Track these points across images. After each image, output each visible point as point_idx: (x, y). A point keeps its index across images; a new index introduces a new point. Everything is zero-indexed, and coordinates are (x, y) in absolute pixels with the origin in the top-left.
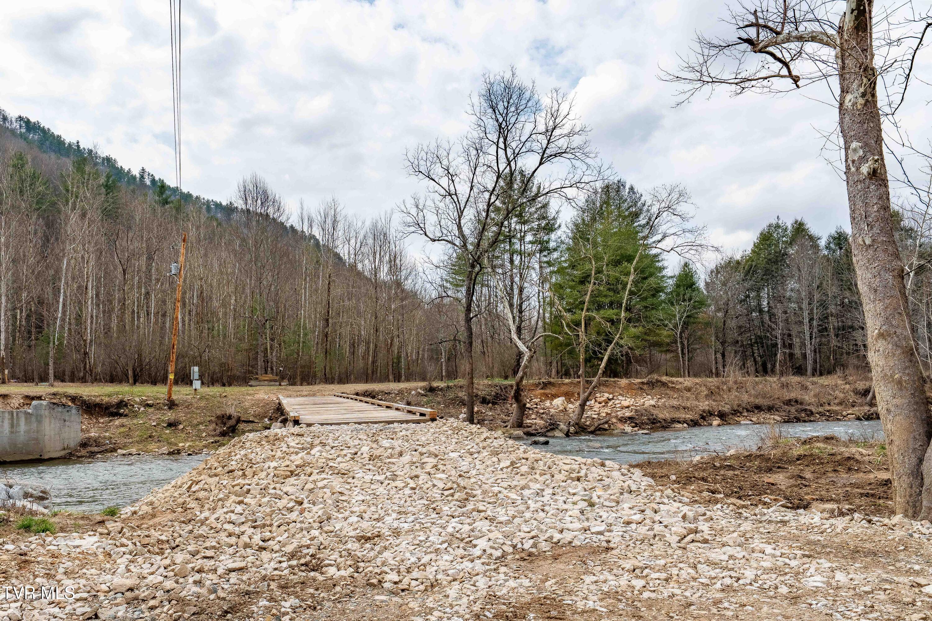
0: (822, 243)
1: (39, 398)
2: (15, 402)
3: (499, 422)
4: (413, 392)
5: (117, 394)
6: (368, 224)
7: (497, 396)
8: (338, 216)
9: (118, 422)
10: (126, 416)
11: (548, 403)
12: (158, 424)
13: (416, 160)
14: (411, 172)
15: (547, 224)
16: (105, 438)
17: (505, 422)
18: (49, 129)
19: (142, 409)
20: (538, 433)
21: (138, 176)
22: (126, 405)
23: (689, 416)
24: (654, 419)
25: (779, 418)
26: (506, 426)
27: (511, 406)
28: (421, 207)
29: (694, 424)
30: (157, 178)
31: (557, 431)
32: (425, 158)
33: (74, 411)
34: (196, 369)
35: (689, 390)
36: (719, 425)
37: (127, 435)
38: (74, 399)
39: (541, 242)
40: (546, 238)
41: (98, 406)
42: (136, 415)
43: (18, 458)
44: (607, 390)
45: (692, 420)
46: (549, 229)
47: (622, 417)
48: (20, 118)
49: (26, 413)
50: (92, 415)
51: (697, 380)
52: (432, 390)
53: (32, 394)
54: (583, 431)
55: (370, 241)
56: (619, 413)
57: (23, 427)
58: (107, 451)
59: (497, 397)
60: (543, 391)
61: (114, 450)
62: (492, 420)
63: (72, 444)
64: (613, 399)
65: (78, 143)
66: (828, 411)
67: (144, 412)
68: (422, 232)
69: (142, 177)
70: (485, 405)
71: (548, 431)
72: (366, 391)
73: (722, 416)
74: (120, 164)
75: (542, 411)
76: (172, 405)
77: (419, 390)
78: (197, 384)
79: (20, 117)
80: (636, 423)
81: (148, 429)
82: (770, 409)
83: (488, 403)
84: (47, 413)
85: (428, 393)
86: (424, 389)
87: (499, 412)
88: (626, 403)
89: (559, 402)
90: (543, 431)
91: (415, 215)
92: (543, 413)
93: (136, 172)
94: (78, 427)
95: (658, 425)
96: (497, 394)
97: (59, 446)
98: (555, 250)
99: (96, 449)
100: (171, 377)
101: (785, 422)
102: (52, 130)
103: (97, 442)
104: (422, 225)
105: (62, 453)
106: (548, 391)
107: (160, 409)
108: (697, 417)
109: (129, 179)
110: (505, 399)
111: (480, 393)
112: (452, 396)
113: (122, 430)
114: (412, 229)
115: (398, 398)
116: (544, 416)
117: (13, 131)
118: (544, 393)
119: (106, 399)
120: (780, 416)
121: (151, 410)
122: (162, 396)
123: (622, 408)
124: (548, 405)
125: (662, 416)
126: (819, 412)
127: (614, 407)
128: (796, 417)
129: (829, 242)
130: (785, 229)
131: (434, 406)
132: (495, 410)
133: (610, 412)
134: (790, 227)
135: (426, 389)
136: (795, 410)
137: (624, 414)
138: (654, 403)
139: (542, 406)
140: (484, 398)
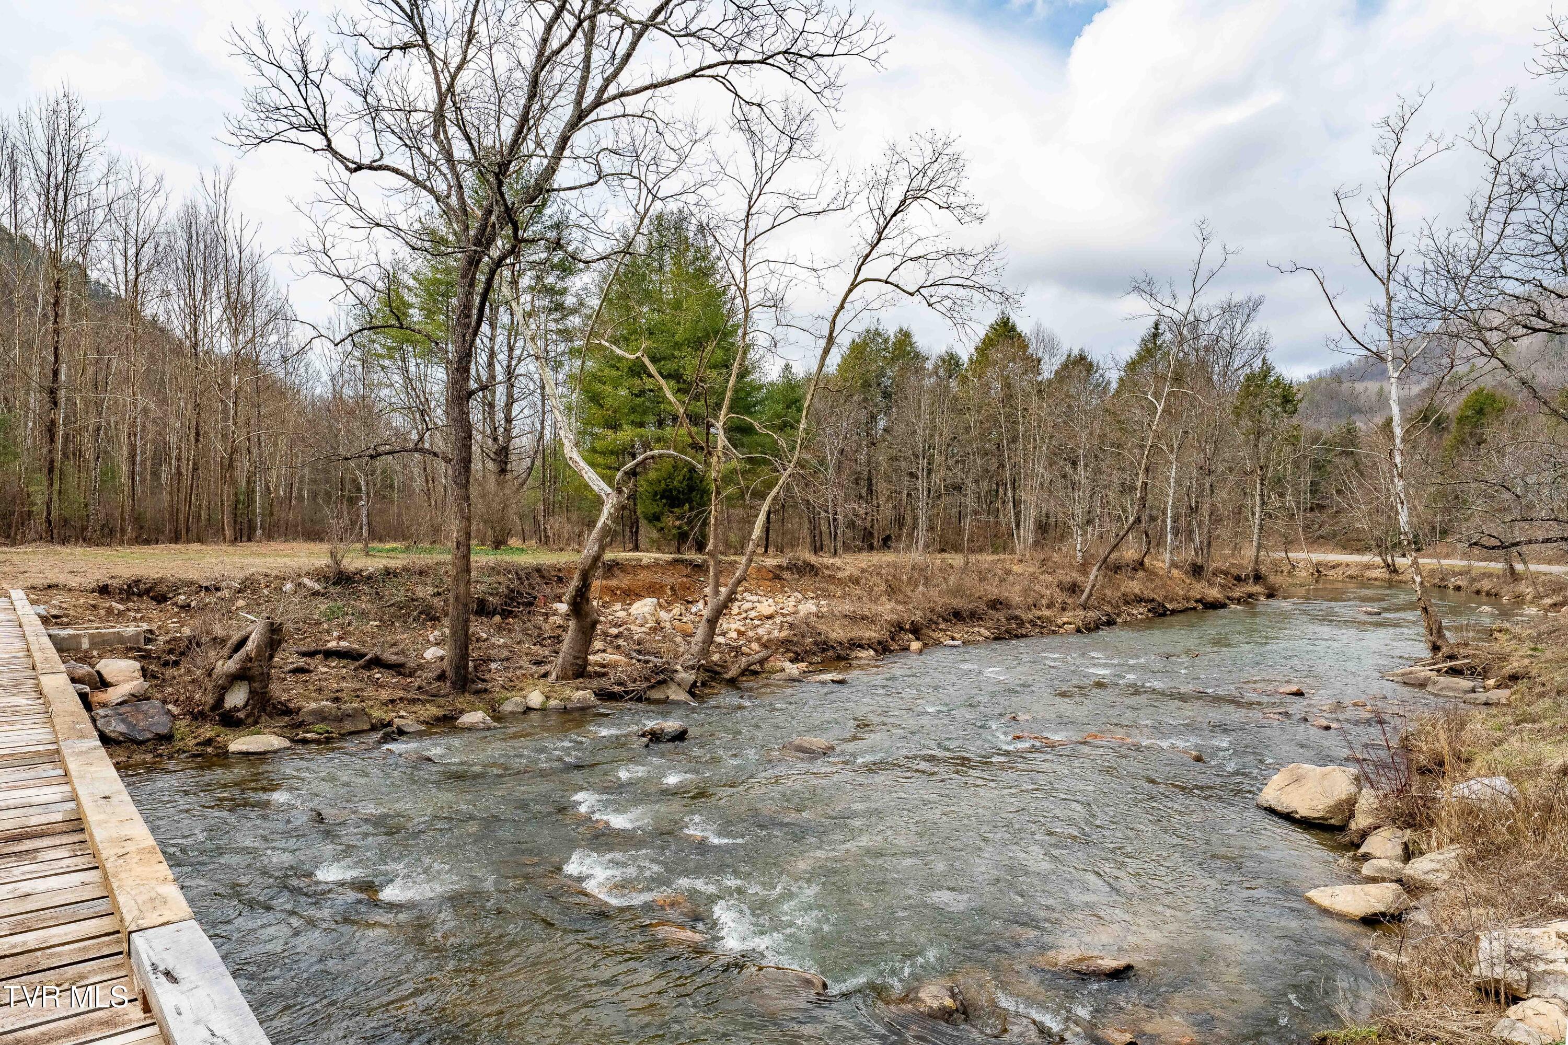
3: (524, 662)
4: (289, 586)
7: (512, 596)
11: (619, 611)
17: (538, 663)
20: (627, 693)
23: (873, 634)
24: (825, 643)
25: (987, 633)
26: (545, 675)
27: (546, 621)
29: (883, 649)
31: (674, 687)
35: (855, 582)
36: (921, 651)
39: (551, 291)
40: (560, 285)
47: (769, 641)
51: (862, 561)
52: (343, 579)
54: (717, 683)
56: (760, 631)
59: (512, 599)
60: (604, 582)
62: (508, 659)
66: (1038, 618)
70: (485, 619)
71: (652, 687)
72: (139, 581)
73: (917, 631)
75: (614, 631)
77: (305, 580)
80: (796, 653)
82: (974, 617)
83: (494, 613)
85: (332, 590)
86: (321, 576)
87: (519, 636)
89: (643, 609)
92: (617, 637)
95: (830, 653)
96: (512, 591)
98: (574, 311)
101: (996, 639)
106: (614, 583)
108: (884, 635)
110: (531, 604)
112: (400, 596)
115: (241, 603)
116: (621, 642)
118: (607, 588)
120: (987, 629)
123: (762, 620)
124: (622, 614)
125: (833, 635)
126: (1030, 622)
127: (746, 618)
128: (1007, 631)
129: (936, 368)
130: (886, 340)
131: (349, 624)
132: (509, 630)
133: (743, 629)
134: (892, 337)
135: (326, 578)
136: (1003, 619)
137: (770, 633)
138: (814, 609)
139: (610, 617)
140: (482, 603)
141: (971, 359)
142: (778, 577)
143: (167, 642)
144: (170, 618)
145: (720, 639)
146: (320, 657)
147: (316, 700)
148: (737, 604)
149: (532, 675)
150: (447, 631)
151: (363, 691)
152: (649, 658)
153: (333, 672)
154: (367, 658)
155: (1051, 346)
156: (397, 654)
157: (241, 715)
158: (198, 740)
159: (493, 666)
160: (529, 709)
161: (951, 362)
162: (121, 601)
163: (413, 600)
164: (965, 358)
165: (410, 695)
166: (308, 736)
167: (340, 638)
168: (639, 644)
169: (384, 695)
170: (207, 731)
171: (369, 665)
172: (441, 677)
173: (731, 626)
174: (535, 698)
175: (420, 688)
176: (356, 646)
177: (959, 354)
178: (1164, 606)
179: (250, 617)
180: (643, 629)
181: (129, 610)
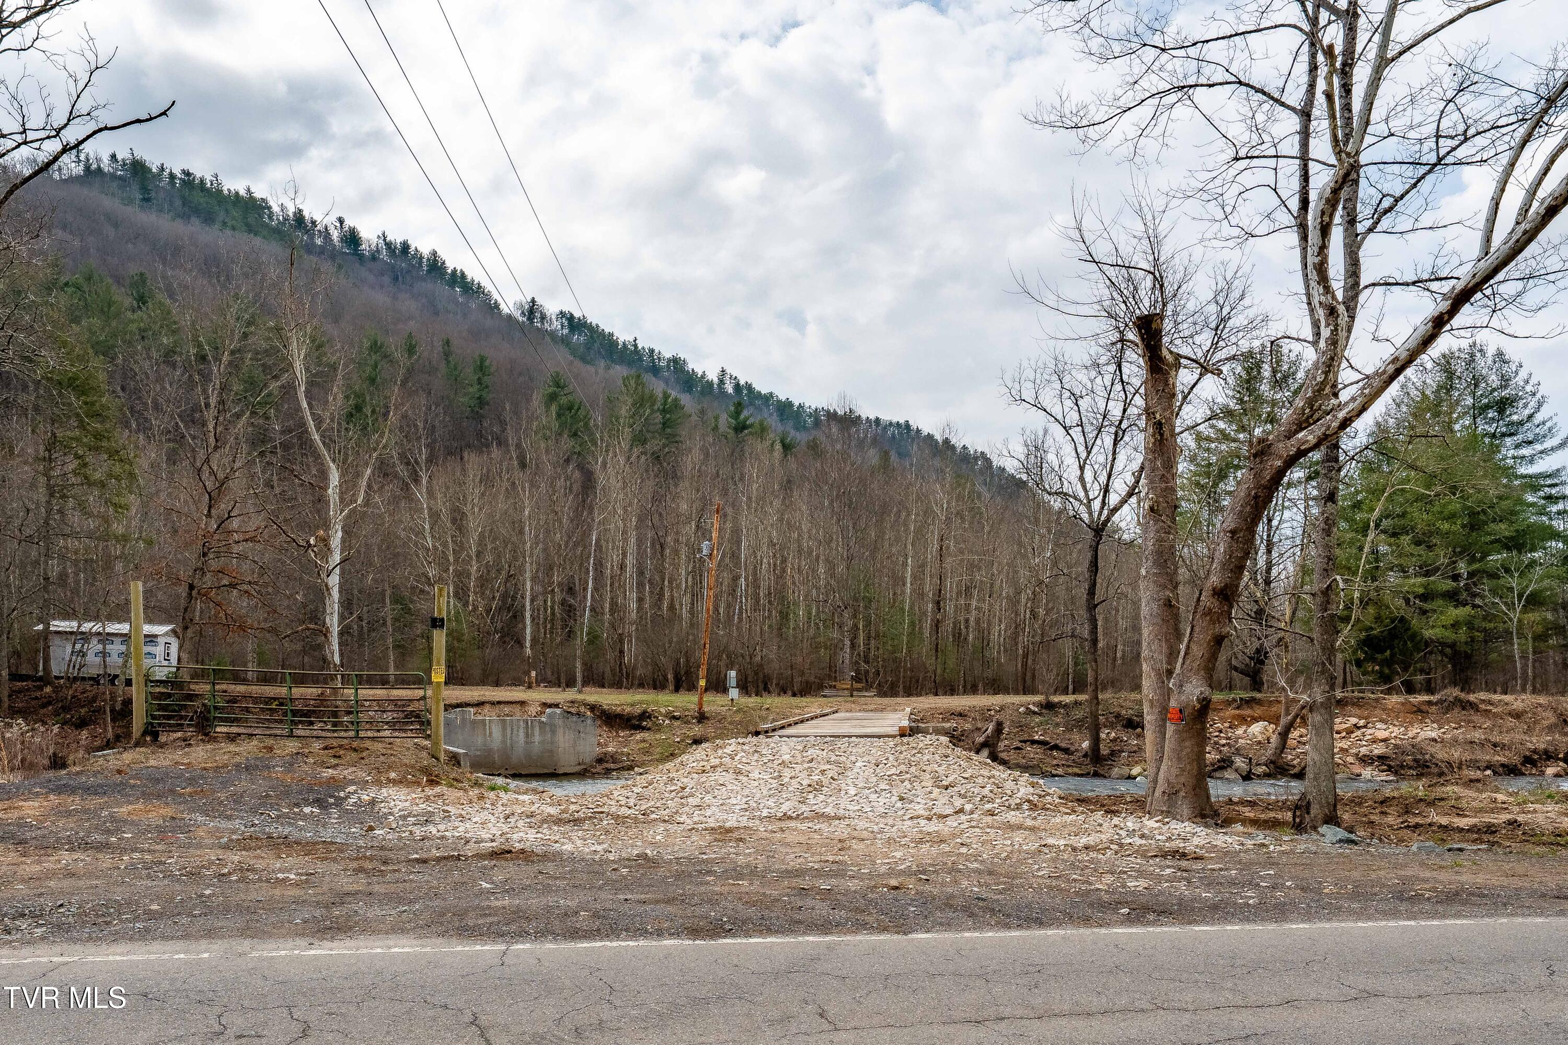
1: (556, 706)
2: (533, 710)
4: (1022, 709)
5: (641, 702)
9: (639, 736)
10: (649, 729)
11: (1240, 731)
12: (682, 741)
16: (622, 753)
18: (597, 326)
19: (667, 722)
21: (716, 380)
22: (649, 717)
23: (1499, 759)
24: (1427, 761)
29: (1511, 771)
30: (742, 382)
33: (589, 722)
34: (733, 674)
35: (1517, 715)
36: (1559, 775)
37: (646, 752)
38: (593, 708)
41: (619, 716)
42: (659, 728)
43: (533, 771)
44: (1358, 712)
45: (1503, 765)
47: (1366, 756)
48: (562, 314)
49: (541, 722)
50: (612, 727)
51: (1542, 700)
52: (1049, 706)
53: (549, 701)
54: (1281, 774)
56: (1363, 749)
57: (537, 738)
58: (623, 769)
60: (1237, 712)
61: (631, 768)
63: (587, 760)
64: (1365, 727)
65: (635, 340)
67: (669, 726)
69: (722, 382)
71: (1215, 770)
74: (690, 366)
75: (1223, 742)
76: (702, 718)
78: (734, 693)
79: (561, 312)
80: (1388, 766)
81: (670, 746)
84: (560, 722)
85: (1044, 711)
86: (1040, 705)
88: (1382, 734)
89: (1257, 728)
92: (1224, 745)
93: (713, 376)
94: (594, 740)
95: (1432, 769)
97: (573, 760)
99: (612, 766)
100: (702, 683)
102: (602, 327)
103: (614, 758)
105: (577, 769)
106: (1246, 712)
107: (687, 722)
108: (1518, 760)
109: (703, 387)
111: (1124, 712)
113: (641, 745)
116: (1224, 748)
117: (552, 334)
118: (1239, 716)
119: (628, 709)
121: (677, 723)
122: (693, 706)
123: (1374, 741)
125: (1443, 756)
127: (1359, 740)
131: (1048, 728)
133: (1346, 747)
137: (1371, 751)
138: (1435, 735)
139: (1230, 734)
140: (1130, 720)
143: (962, 731)
147: (1020, 760)
148: (1363, 730)
151: (1046, 760)
153: (1034, 750)
154: (1052, 744)
156: (1068, 744)
159: (1124, 754)
165: (1068, 763)
167: (1041, 734)
168: (1237, 750)
169: (1055, 762)
171: (1052, 749)
172: (1085, 756)
174: (1136, 770)
175: (1074, 760)
176: (1048, 739)
180: (1248, 742)
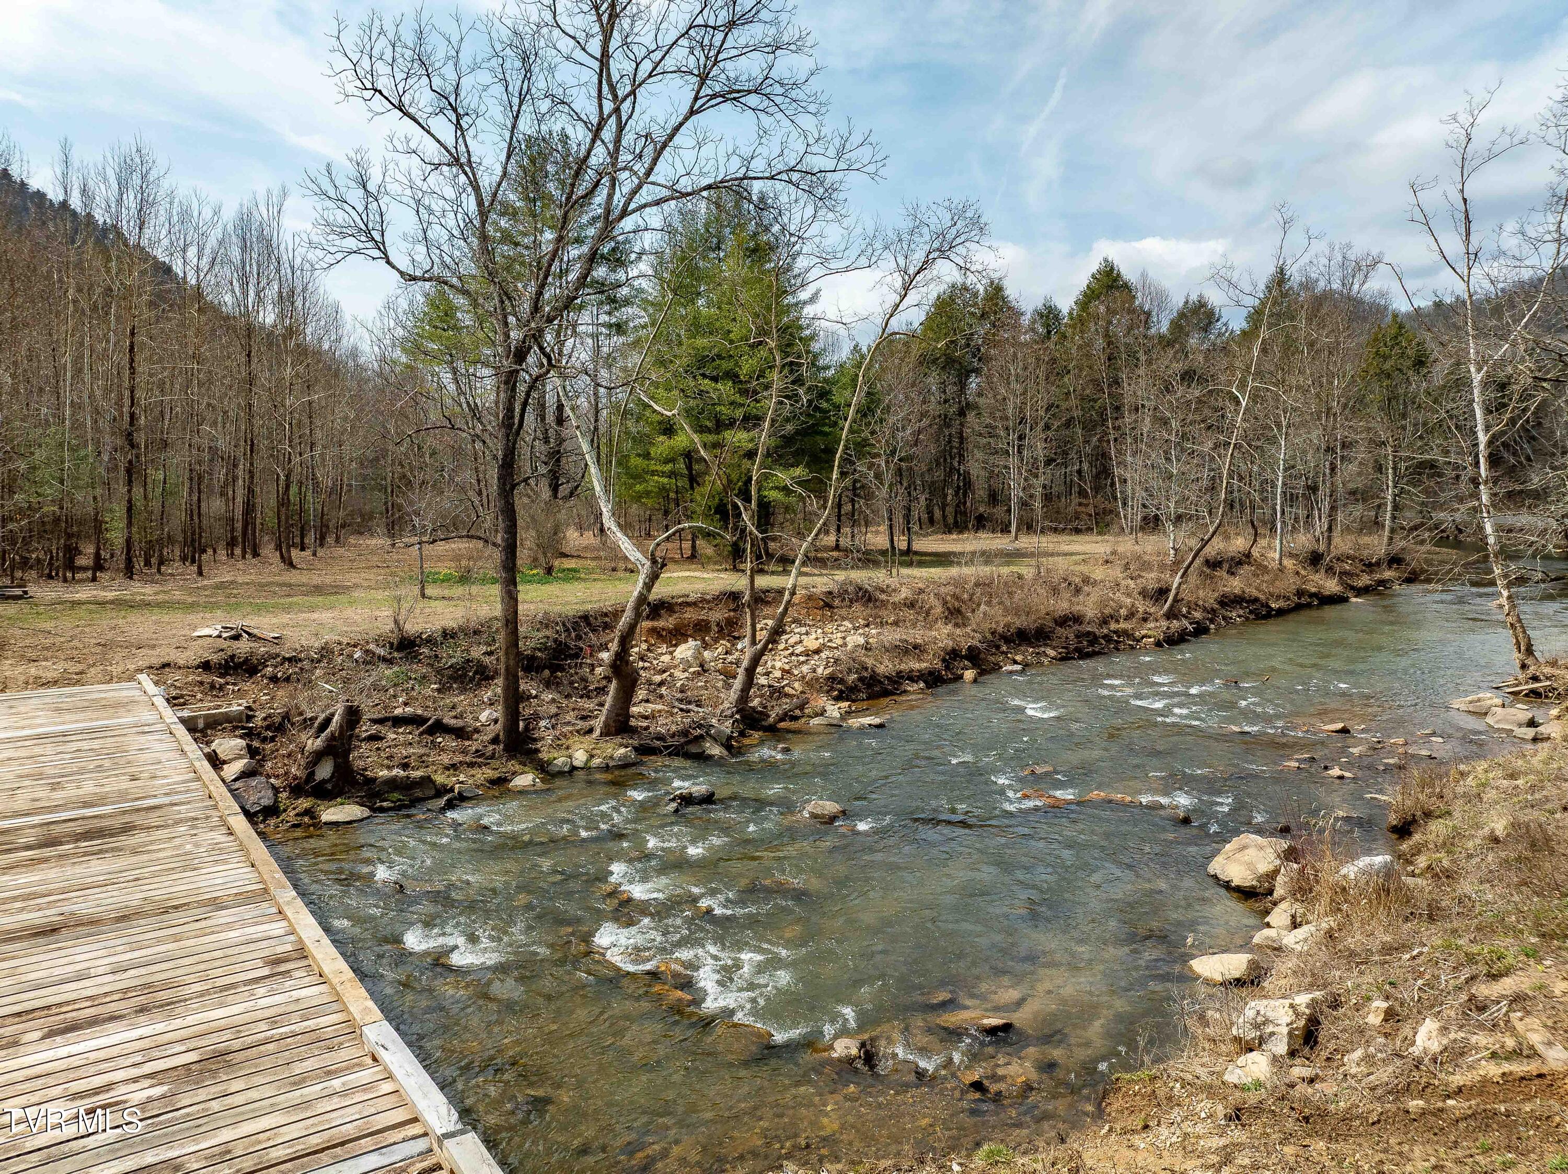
0: (1026, 320)
3: (571, 717)
4: (358, 654)
6: (229, 215)
7: (560, 649)
8: (152, 189)
13: (366, 58)
14: (350, 89)
15: (614, 250)
17: (584, 718)
20: (666, 747)
23: (924, 665)
25: (1053, 653)
26: (590, 731)
27: (592, 672)
28: (372, 187)
29: (933, 680)
31: (709, 741)
32: (388, 56)
45: (931, 675)
46: (618, 260)
47: (812, 679)
52: (405, 644)
54: (751, 726)
55: (235, 253)
59: (560, 652)
60: (649, 624)
62: (557, 715)
66: (1115, 632)
68: (376, 253)
70: (534, 675)
71: (689, 742)
73: (974, 657)
75: (658, 678)
77: (372, 647)
82: (1039, 636)
86: (386, 642)
87: (567, 689)
88: (811, 642)
89: (687, 651)
90: (676, 741)
91: (360, 209)
92: (661, 684)
95: (878, 690)
96: (560, 644)
101: (1063, 659)
104: (377, 236)
106: (661, 623)
108: (938, 665)
110: (576, 656)
112: (456, 658)
114: (351, 243)
115: (318, 672)
116: (663, 690)
118: (653, 630)
120: (1054, 648)
123: (808, 655)
124: (666, 658)
125: (881, 669)
126: (1105, 637)
127: (792, 654)
128: (1077, 650)
129: (1034, 322)
130: (976, 295)
131: (413, 689)
132: (558, 683)
133: (787, 667)
134: (981, 291)
135: (391, 644)
136: (1072, 636)
137: (814, 671)
138: (861, 640)
139: (655, 662)
140: (532, 658)
141: (1070, 314)
142: (829, 606)
143: (265, 719)
144: (261, 690)
145: (763, 681)
146: (390, 723)
147: (389, 768)
148: (785, 637)
149: (578, 731)
150: (499, 690)
151: (428, 756)
152: (690, 707)
153: (401, 738)
154: (430, 723)
155: (1161, 298)
156: (455, 717)
157: (329, 786)
158: (297, 811)
159: (543, 723)
160: (574, 768)
161: (1049, 315)
162: (222, 676)
163: (468, 661)
164: (1065, 311)
165: (468, 759)
166: (385, 804)
167: (406, 704)
168: (682, 691)
169: (446, 759)
170: (304, 803)
171: (431, 731)
172: (495, 740)
173: (776, 663)
174: (580, 757)
175: (477, 751)
176: (419, 712)
177: (1059, 306)
178: (1268, 606)
179: (327, 686)
180: (686, 674)
181: (227, 683)
